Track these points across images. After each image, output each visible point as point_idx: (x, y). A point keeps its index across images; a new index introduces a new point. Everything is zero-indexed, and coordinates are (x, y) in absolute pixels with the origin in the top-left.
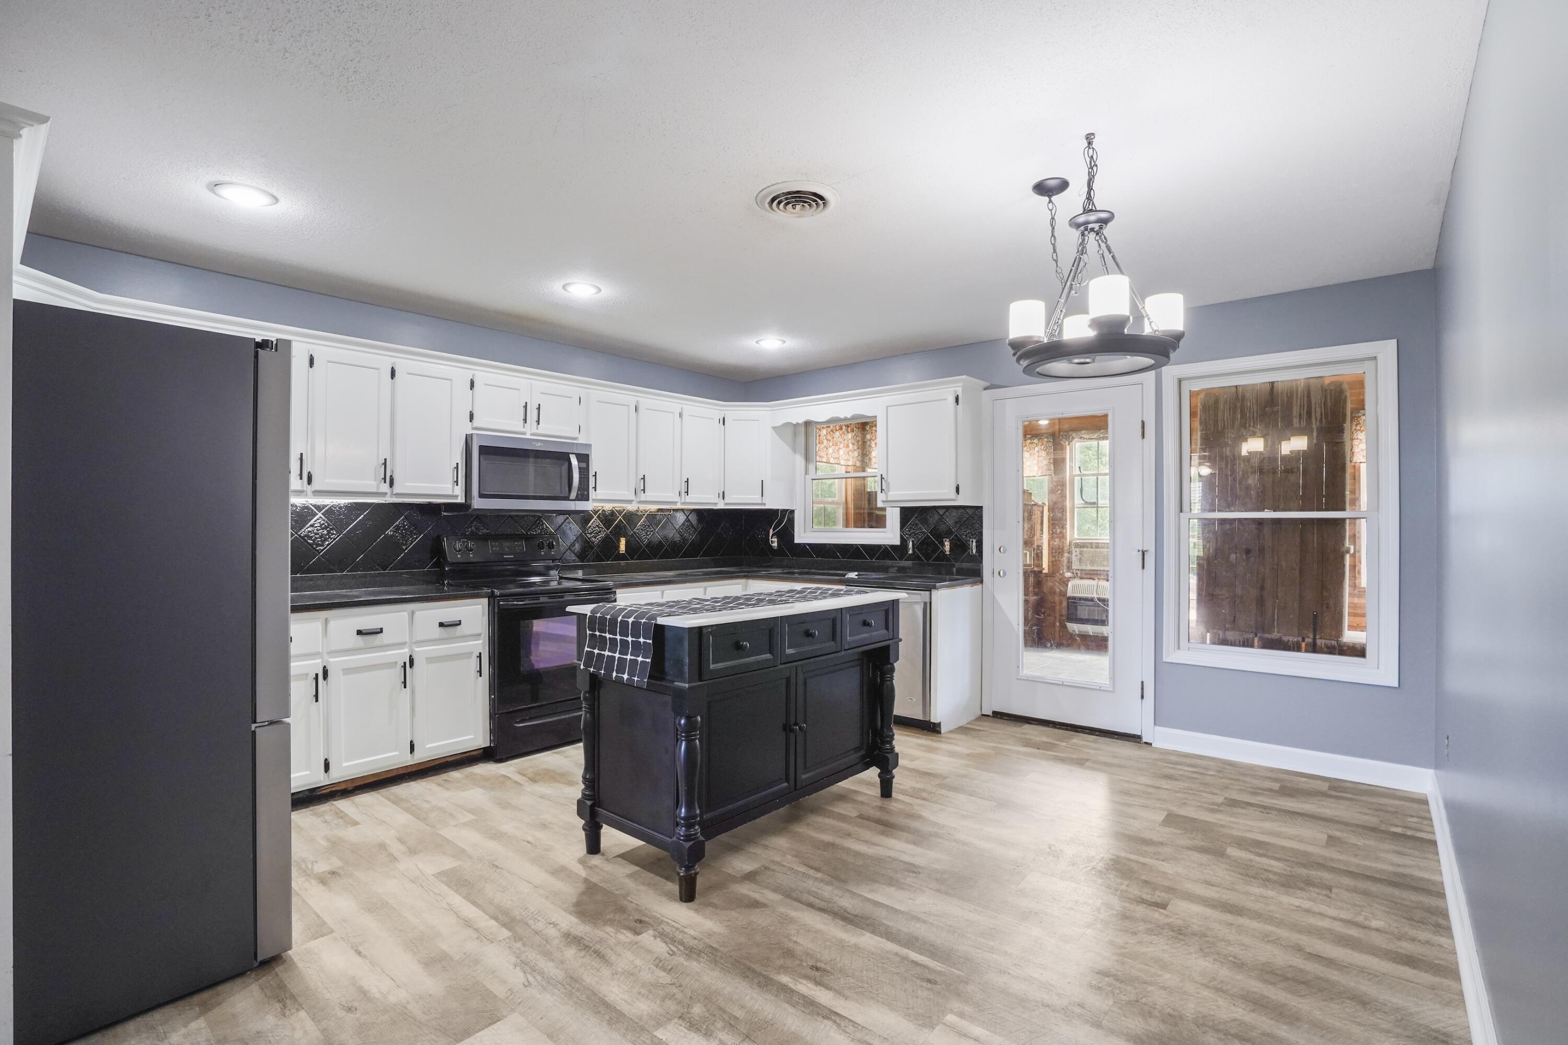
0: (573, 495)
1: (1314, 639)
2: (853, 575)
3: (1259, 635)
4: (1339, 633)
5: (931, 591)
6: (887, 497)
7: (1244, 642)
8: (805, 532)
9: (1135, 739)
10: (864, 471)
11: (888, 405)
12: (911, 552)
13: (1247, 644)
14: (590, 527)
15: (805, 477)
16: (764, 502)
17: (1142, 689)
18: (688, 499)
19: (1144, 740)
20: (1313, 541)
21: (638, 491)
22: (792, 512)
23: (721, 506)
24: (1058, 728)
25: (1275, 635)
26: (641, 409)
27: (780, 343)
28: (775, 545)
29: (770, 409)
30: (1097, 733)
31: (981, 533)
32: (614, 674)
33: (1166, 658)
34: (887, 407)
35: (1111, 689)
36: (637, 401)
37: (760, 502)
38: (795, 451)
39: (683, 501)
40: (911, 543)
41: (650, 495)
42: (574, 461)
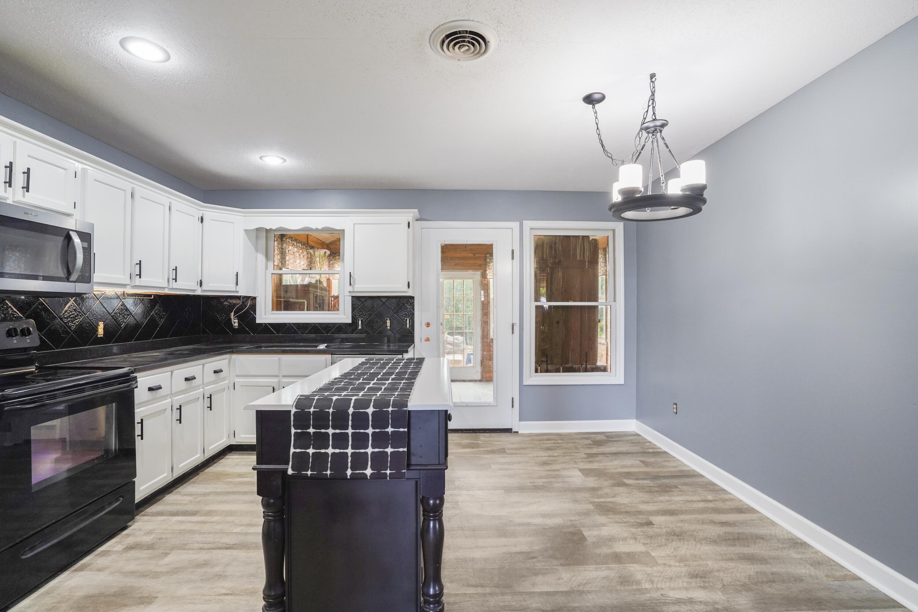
0: (74, 277)
1: (586, 365)
2: (322, 347)
3: (563, 365)
4: (596, 362)
5: (403, 354)
6: (353, 288)
7: (556, 370)
8: (265, 314)
9: (508, 431)
10: (281, 269)
11: (354, 223)
12: (360, 327)
13: (557, 371)
14: (66, 311)
15: (265, 272)
16: (237, 290)
17: (513, 402)
18: (174, 285)
19: (514, 430)
20: (585, 317)
21: (133, 276)
22: (255, 298)
23: (199, 292)
24: (465, 433)
25: (570, 365)
26: (137, 196)
27: (281, 161)
28: (236, 325)
29: (243, 215)
30: (487, 431)
31: (413, 314)
32: (349, 472)
33: (525, 383)
34: (354, 224)
35: (495, 405)
36: (133, 188)
37: (234, 290)
38: (257, 250)
39: (171, 287)
40: (360, 322)
41: (145, 280)
42: (76, 240)
